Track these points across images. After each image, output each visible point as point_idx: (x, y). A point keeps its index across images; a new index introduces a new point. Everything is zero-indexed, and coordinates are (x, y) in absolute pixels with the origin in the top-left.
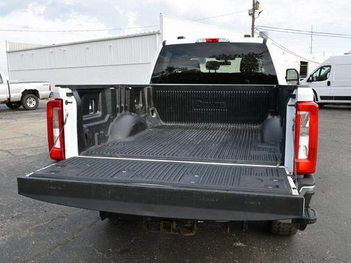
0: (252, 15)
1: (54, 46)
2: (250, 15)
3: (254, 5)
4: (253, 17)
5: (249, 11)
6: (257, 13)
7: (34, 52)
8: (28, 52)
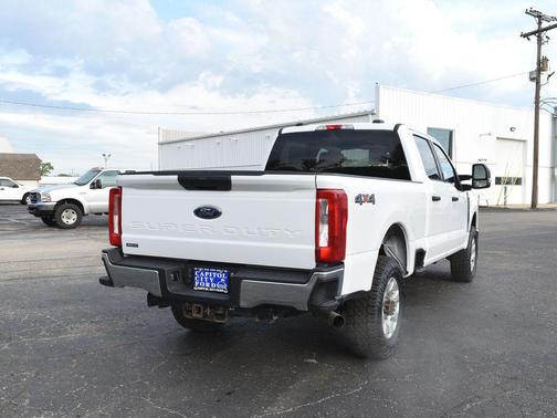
0: (535, 78)
1: (223, 135)
2: (532, 79)
3: (539, 63)
4: (538, 83)
5: (531, 73)
6: (544, 76)
7: (194, 143)
8: (187, 143)
